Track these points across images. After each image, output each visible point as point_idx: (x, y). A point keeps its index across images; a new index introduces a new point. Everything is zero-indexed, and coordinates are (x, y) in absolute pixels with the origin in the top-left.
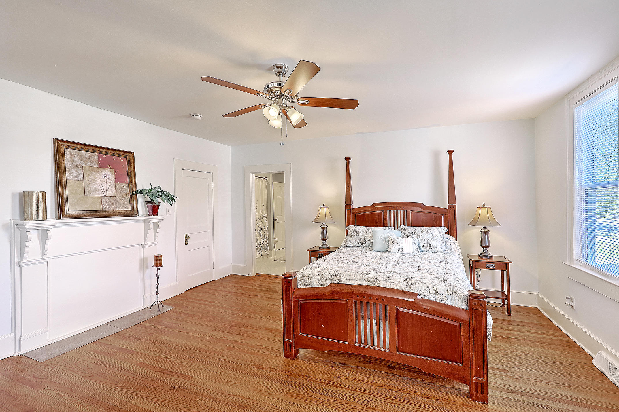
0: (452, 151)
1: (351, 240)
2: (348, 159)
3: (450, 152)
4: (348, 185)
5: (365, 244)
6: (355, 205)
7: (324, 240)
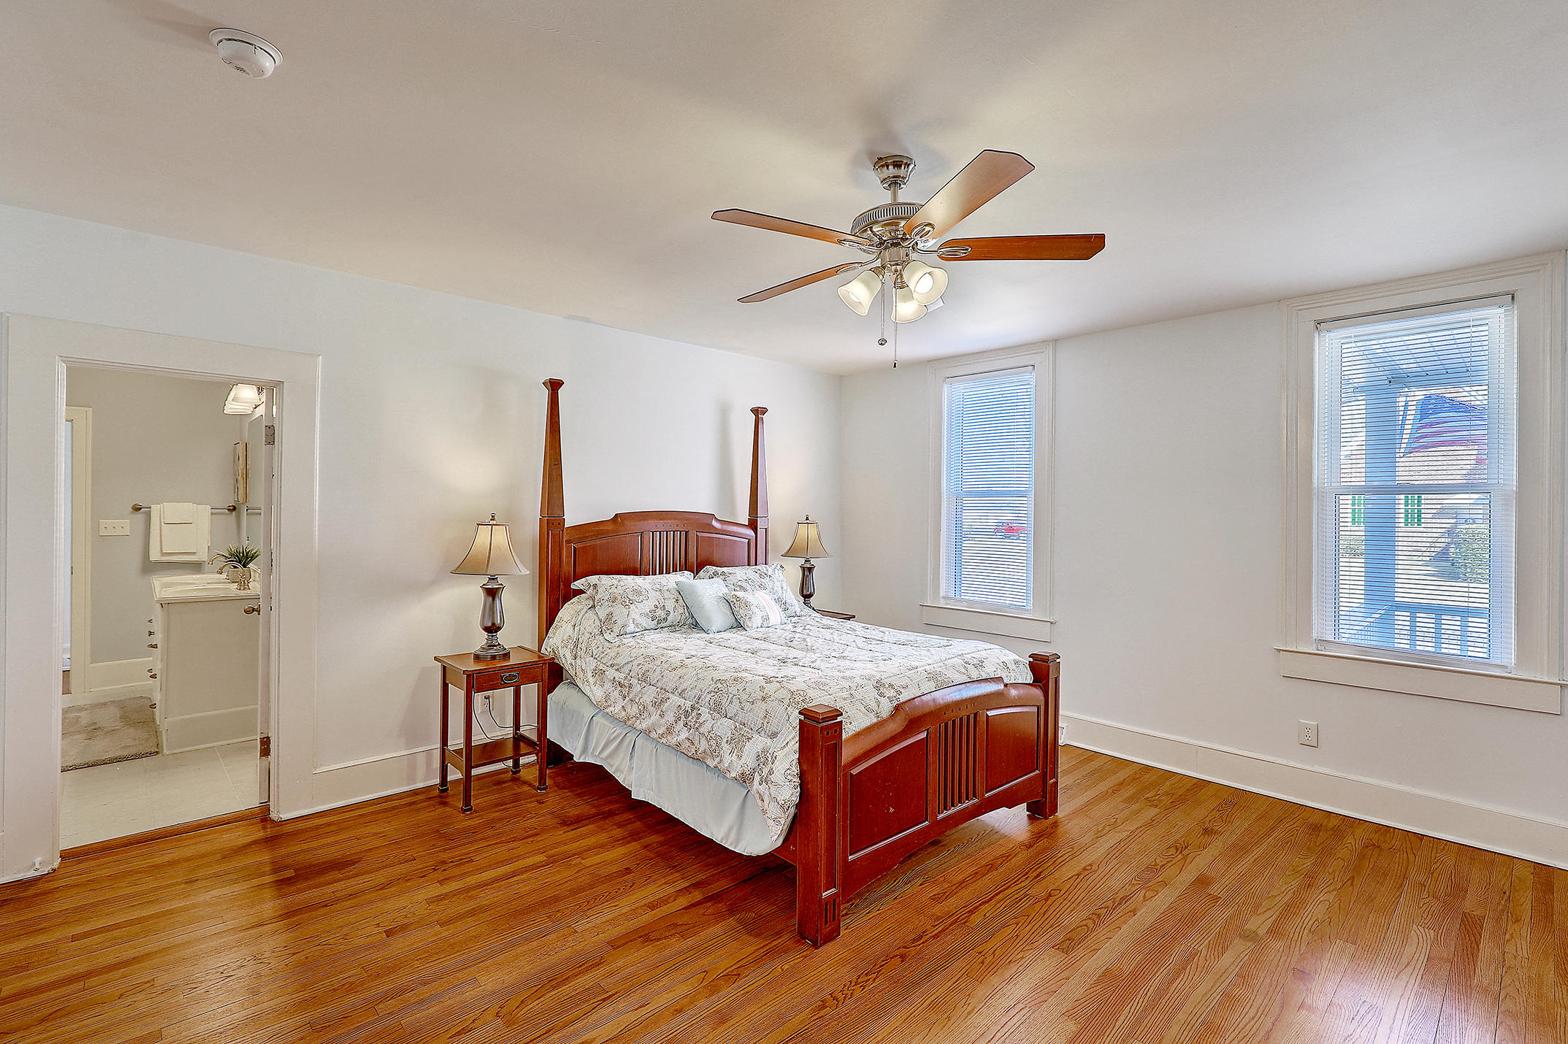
0: (764, 411)
1: (633, 615)
2: (554, 385)
3: (758, 412)
4: (555, 460)
5: (665, 619)
6: (573, 516)
7: (492, 629)
